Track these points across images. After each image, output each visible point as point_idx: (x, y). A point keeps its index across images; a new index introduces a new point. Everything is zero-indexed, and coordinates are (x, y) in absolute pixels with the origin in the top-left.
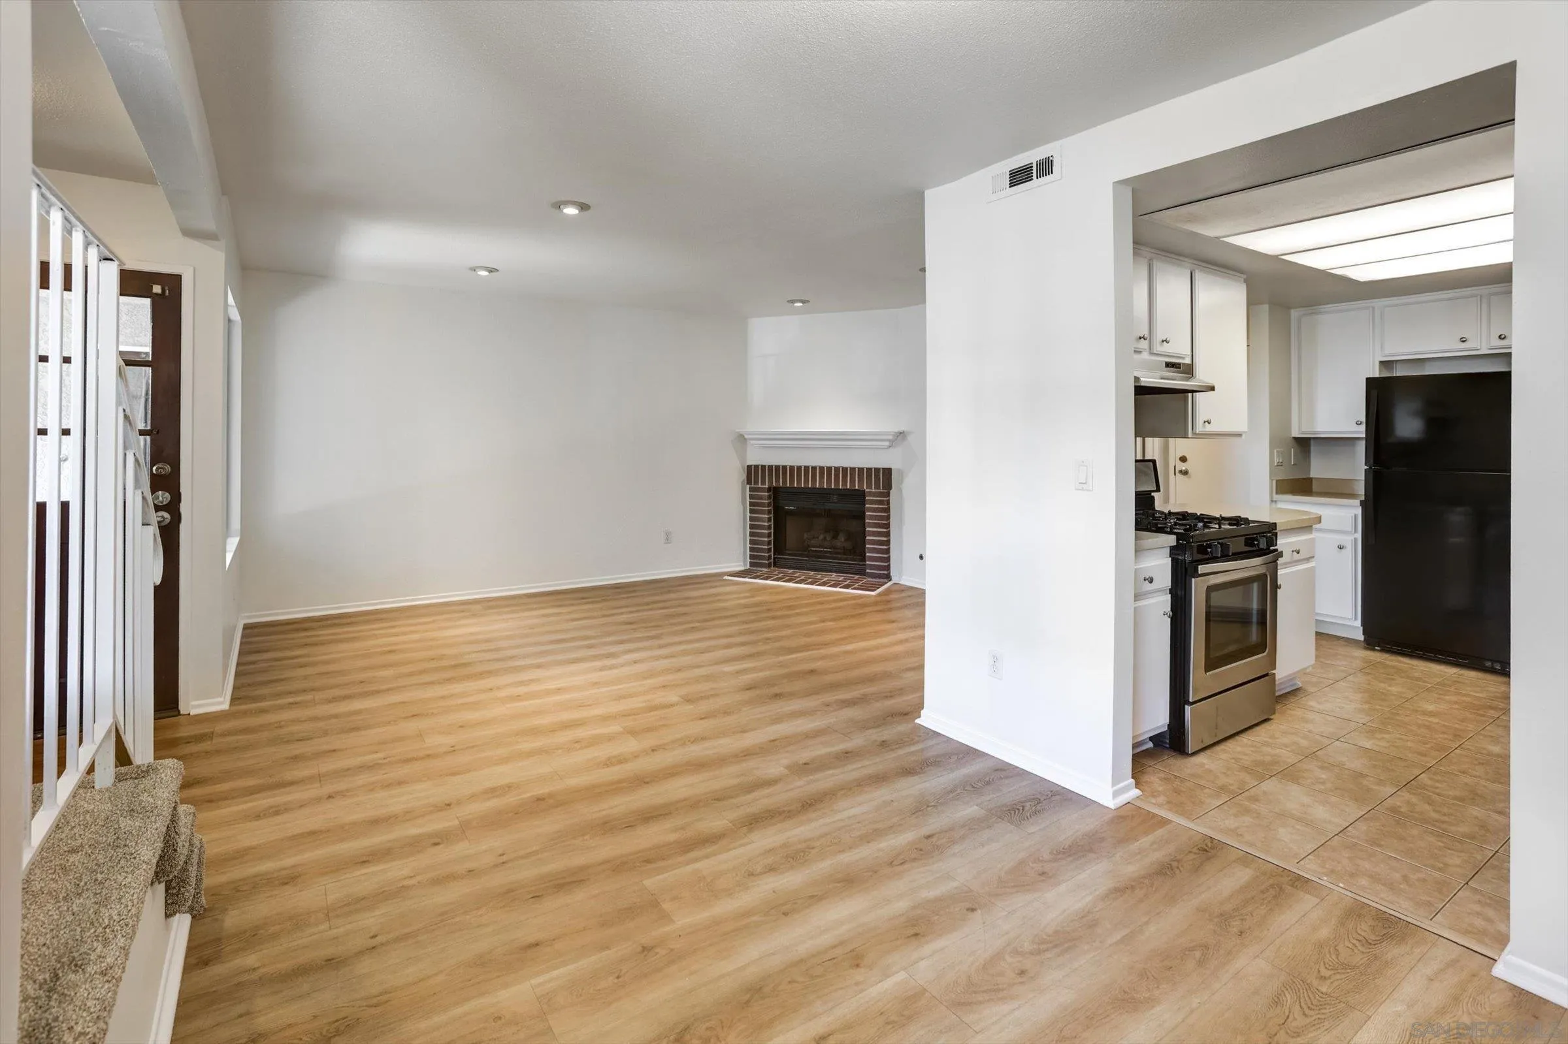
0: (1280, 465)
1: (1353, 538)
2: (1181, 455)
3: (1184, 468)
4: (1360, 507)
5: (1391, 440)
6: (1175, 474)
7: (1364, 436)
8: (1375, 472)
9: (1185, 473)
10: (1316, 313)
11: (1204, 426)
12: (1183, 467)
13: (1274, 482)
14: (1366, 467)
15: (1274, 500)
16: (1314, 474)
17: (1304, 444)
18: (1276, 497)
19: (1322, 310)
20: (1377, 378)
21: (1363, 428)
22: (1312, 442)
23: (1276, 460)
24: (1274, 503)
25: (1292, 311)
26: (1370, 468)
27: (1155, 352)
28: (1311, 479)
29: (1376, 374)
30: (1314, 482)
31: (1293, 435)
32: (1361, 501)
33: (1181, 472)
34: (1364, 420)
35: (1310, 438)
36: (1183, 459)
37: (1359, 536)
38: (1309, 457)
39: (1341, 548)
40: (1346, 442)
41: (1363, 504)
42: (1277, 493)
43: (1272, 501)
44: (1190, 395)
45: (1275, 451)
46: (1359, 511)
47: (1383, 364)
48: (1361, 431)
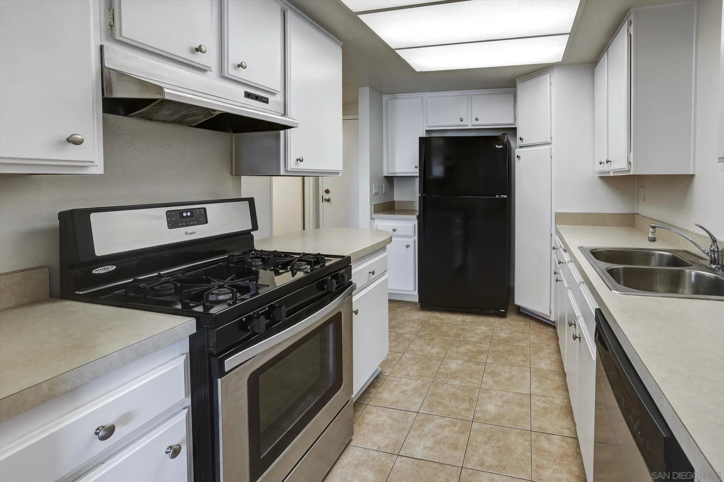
0: (376, 194)
1: (413, 240)
2: (325, 189)
3: (328, 198)
4: (417, 220)
5: (431, 178)
6: (323, 202)
7: (418, 175)
8: (424, 197)
9: (328, 200)
10: (396, 98)
11: (297, 164)
12: (327, 196)
13: (373, 205)
14: (419, 195)
15: (373, 218)
16: (396, 199)
17: (390, 180)
18: (374, 216)
19: (399, 97)
20: (424, 137)
21: (418, 170)
22: (395, 179)
23: (374, 191)
24: (373, 220)
25: (384, 96)
26: (422, 195)
27: (226, 75)
28: (394, 202)
29: (424, 135)
30: (396, 204)
31: (384, 175)
32: (417, 216)
33: (325, 200)
34: (418, 165)
35: (393, 177)
36: (327, 192)
37: (416, 238)
38: (393, 188)
39: (408, 246)
40: (410, 178)
41: (418, 217)
42: (374, 213)
43: (372, 218)
44: (282, 132)
45: (374, 185)
46: (416, 222)
47: (428, 131)
48: (416, 172)
